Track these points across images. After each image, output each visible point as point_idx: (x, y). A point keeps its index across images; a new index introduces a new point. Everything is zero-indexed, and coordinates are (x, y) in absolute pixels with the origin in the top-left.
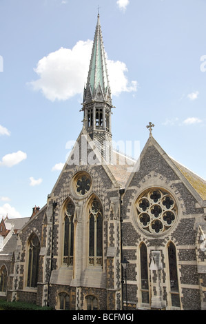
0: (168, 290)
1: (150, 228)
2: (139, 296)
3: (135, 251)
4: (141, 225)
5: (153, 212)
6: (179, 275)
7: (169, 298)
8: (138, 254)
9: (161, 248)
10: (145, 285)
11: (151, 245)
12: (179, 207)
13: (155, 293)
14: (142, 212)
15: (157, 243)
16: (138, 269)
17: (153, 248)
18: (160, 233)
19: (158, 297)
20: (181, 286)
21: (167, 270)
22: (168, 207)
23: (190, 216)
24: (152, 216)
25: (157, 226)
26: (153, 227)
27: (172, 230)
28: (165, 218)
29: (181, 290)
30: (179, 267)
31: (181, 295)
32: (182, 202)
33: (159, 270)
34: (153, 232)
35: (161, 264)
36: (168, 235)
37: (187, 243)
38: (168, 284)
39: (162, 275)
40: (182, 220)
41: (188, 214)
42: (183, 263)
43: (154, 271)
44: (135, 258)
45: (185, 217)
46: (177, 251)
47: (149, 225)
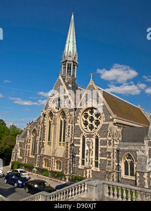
0: (94, 160)
1: (88, 128)
2: (80, 162)
3: (80, 140)
4: (84, 127)
5: (90, 120)
6: (99, 152)
7: (94, 163)
8: (81, 142)
9: (92, 139)
10: (83, 157)
11: (87, 137)
12: (102, 117)
13: (87, 161)
14: (85, 120)
15: (90, 136)
16: (81, 149)
17: (88, 139)
18: (93, 131)
19: (88, 163)
20: (99, 158)
21: (94, 150)
22: (97, 118)
23: (107, 123)
24: (89, 122)
25: (91, 127)
26: (90, 128)
27: (98, 130)
28: (95, 123)
29: (99, 160)
30: (99, 149)
31: (99, 162)
32: (104, 115)
33: (90, 150)
34: (89, 130)
35: (91, 147)
36: (95, 132)
37: (104, 137)
38: (94, 157)
39: (91, 152)
40: (103, 125)
41: (106, 121)
42: (102, 147)
43: (87, 150)
44: (79, 143)
45: (104, 123)
46: (99, 141)
47: (88, 127)
